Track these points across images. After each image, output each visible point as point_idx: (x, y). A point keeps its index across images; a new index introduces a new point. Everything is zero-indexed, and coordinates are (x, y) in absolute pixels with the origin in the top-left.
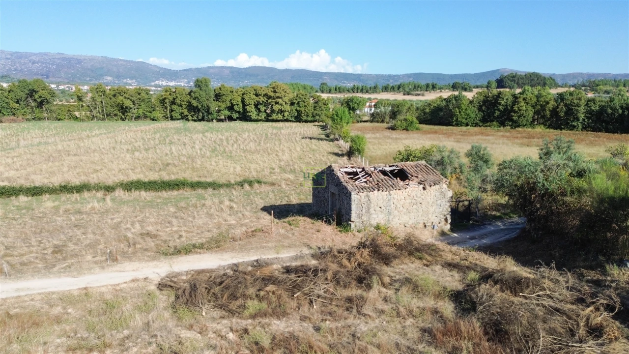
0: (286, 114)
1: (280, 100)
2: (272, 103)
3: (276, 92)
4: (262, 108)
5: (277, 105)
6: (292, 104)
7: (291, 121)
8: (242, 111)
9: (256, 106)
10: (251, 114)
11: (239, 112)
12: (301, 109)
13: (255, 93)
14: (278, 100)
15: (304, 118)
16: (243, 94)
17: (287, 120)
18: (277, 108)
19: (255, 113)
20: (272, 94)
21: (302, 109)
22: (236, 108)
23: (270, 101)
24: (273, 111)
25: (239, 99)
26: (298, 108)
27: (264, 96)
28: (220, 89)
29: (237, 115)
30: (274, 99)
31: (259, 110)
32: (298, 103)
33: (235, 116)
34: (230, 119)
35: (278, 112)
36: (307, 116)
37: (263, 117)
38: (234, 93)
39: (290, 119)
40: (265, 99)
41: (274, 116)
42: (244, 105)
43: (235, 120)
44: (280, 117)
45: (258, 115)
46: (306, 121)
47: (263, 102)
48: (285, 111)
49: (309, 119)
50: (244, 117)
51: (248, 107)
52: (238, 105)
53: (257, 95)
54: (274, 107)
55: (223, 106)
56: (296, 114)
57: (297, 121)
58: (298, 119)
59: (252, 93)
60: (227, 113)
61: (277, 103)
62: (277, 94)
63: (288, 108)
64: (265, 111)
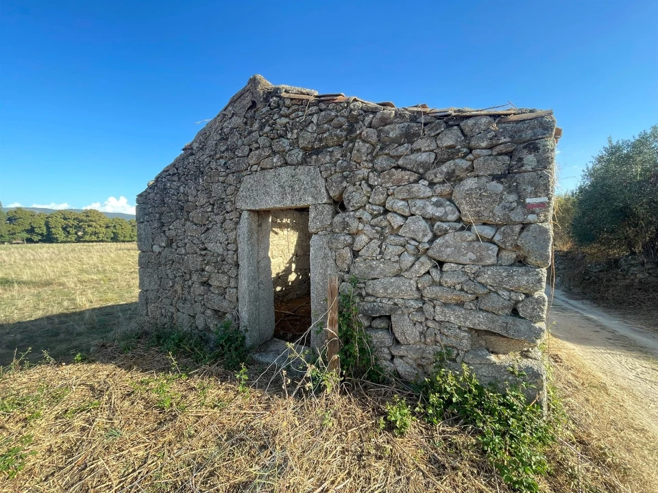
0: (101, 235)
1: (94, 223)
2: (84, 226)
3: (88, 216)
4: (72, 231)
5: (90, 228)
6: (107, 227)
7: (106, 242)
8: (45, 234)
9: (64, 229)
10: (58, 236)
11: (42, 235)
12: (118, 231)
13: (62, 217)
14: (91, 223)
15: (122, 239)
16: (47, 218)
17: (102, 241)
18: (89, 230)
19: (64, 235)
20: (85, 218)
21: (120, 232)
22: (37, 230)
23: (81, 224)
24: (85, 233)
25: (43, 223)
26: (115, 231)
27: (74, 219)
28: (16, 212)
29: (40, 238)
30: (86, 222)
31: (69, 232)
32: (115, 226)
33: (36, 238)
34: (30, 241)
35: (91, 234)
36: (125, 237)
37: (74, 239)
38: (36, 217)
39: (106, 240)
40: (76, 223)
41: (87, 237)
42: (48, 228)
43: (37, 242)
44: (94, 238)
45: (67, 237)
46: (123, 241)
47: (73, 225)
48: (100, 233)
49: (127, 239)
50: (49, 238)
51: (53, 230)
52: (40, 227)
53: (65, 219)
54: (86, 230)
55: (19, 229)
56: (112, 236)
57: (113, 242)
58: (115, 239)
59: (59, 217)
60: (26, 235)
61: (89, 226)
62: (89, 218)
63: (104, 230)
64: (76, 233)
